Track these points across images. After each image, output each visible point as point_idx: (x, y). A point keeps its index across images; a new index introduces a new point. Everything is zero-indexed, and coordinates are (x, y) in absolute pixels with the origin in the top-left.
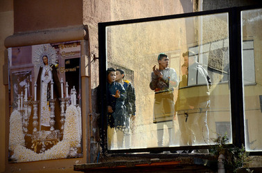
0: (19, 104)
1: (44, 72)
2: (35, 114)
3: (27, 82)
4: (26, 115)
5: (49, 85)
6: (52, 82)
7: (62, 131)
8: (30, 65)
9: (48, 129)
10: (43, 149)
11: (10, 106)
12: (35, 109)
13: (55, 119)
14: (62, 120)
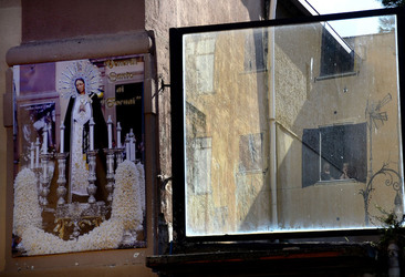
0: (32, 158)
1: (77, 105)
2: (62, 175)
3: (47, 121)
4: (45, 176)
5: (87, 126)
6: (92, 122)
7: (108, 203)
8: (52, 94)
9: (84, 199)
10: (76, 233)
11: (17, 161)
12: (62, 166)
13: (96, 183)
14: (110, 185)
